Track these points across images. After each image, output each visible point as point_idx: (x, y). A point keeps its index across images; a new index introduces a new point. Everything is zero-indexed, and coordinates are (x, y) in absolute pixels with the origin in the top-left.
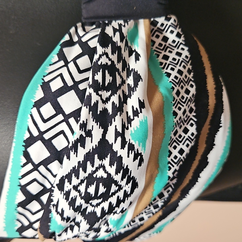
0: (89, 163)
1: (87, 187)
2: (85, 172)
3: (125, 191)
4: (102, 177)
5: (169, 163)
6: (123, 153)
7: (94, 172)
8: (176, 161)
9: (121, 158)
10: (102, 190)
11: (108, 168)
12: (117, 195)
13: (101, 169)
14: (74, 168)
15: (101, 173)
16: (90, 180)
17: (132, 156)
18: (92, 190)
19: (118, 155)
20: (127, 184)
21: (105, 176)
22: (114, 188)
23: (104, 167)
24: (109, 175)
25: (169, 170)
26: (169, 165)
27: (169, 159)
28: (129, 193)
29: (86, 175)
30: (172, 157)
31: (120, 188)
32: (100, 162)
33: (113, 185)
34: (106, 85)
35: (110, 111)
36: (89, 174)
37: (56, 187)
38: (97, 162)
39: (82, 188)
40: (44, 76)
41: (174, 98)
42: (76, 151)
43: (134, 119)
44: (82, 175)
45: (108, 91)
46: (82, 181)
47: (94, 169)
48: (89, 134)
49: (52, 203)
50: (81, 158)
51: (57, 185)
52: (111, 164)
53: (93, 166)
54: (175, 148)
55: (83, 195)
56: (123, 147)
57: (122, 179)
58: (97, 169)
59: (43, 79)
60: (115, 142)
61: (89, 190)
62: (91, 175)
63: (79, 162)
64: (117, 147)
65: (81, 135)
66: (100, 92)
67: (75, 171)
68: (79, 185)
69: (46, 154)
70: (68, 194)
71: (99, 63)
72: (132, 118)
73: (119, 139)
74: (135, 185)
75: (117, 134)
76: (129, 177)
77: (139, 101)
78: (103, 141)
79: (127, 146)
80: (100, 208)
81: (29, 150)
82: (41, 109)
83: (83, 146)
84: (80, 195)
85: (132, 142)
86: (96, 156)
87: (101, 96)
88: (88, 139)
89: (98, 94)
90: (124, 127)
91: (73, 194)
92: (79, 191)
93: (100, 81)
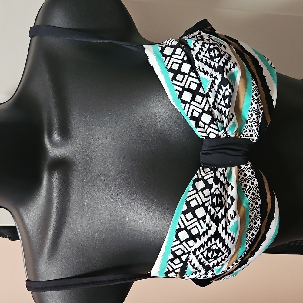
0: (209, 242)
1: (207, 253)
2: (207, 246)
3: (225, 255)
4: (215, 249)
5: (247, 240)
6: (226, 237)
7: (212, 246)
8: (250, 239)
9: (225, 240)
10: (215, 255)
11: (218, 244)
12: (221, 257)
13: (215, 245)
14: (202, 244)
15: (214, 247)
16: (209, 250)
17: (230, 239)
18: (210, 255)
19: (224, 239)
20: (226, 252)
21: (217, 248)
22: (220, 254)
23: (216, 244)
24: (219, 248)
25: (246, 244)
26: (247, 242)
27: (246, 239)
28: (227, 256)
29: (208, 247)
30: (248, 237)
31: (223, 254)
32: (215, 242)
33: (220, 252)
34: (218, 204)
35: (220, 217)
36: (209, 247)
37: (192, 253)
38: (213, 242)
39: (205, 254)
40: (187, 198)
41: (250, 208)
42: (204, 237)
43: (231, 221)
44: (206, 247)
45: (219, 207)
46: (205, 250)
47: (211, 245)
48: (210, 228)
49: (189, 260)
50: (206, 240)
51: (193, 252)
52: (220, 243)
53: (211, 244)
54: (250, 232)
55: (205, 257)
56: (226, 235)
57: (225, 250)
58: (213, 245)
59: (186, 200)
60: (222, 232)
61: (208, 255)
62: (210, 248)
63: (205, 242)
64: (223, 235)
65: (207, 229)
66: (215, 208)
67: (203, 246)
68: (203, 252)
69: (187, 236)
70: (197, 256)
71: (215, 193)
72: (230, 220)
73: (224, 231)
74: (230, 252)
75: (223, 228)
76: (228, 249)
77: (234, 212)
78: (217, 232)
79: (228, 234)
80: (212, 263)
81: (178, 234)
82: (186, 215)
83: (207, 234)
84: (204, 257)
85: (230, 232)
86: (213, 239)
87: (216, 210)
88: (210, 231)
89: (214, 209)
90: (227, 225)
91: (200, 256)
92: (203, 255)
93: (215, 202)
